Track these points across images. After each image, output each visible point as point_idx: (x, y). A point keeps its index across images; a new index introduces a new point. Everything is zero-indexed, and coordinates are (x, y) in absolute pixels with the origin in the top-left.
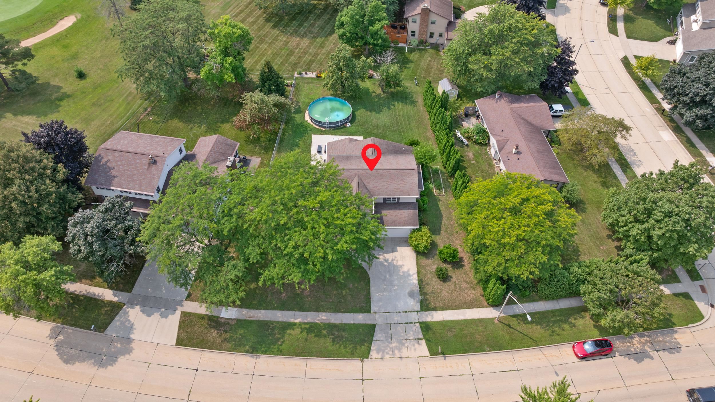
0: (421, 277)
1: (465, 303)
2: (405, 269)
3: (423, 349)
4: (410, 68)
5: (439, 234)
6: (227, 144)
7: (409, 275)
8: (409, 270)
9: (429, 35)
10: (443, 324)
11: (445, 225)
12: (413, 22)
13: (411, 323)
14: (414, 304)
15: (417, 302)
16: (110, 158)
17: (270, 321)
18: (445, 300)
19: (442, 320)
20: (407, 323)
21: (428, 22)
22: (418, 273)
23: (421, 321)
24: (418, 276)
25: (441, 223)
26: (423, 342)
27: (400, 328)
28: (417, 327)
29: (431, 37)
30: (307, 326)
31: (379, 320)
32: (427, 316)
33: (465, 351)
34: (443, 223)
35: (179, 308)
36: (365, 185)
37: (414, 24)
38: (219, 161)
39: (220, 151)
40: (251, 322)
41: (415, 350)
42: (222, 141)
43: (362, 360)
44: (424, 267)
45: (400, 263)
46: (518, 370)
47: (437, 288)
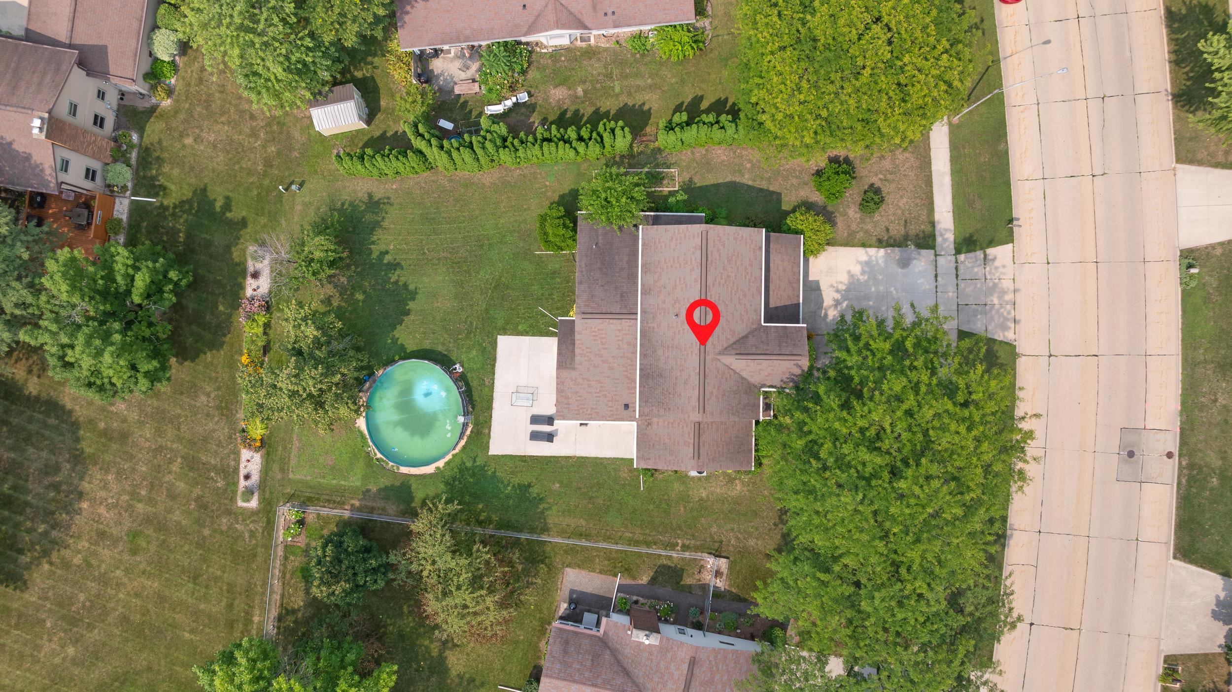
0: (873, 242)
1: (920, 168)
2: (857, 270)
3: (1001, 253)
4: (227, 198)
5: (780, 194)
6: (565, 652)
7: (867, 263)
8: (860, 263)
9: (96, 129)
10: (959, 212)
11: (755, 181)
13: (956, 268)
14: (922, 261)
15: (919, 254)
18: (917, 204)
19: (951, 214)
20: (957, 276)
22: (864, 245)
23: (954, 252)
24: (870, 246)
25: (749, 186)
26: (991, 251)
27: (968, 289)
28: (966, 258)
31: (951, 324)
32: (945, 240)
33: (1008, 184)
34: (750, 183)
36: (738, 341)
38: (619, 662)
39: (589, 663)
41: (1004, 266)
42: (558, 666)
43: (1020, 355)
44: (852, 234)
45: (844, 278)
46: (1038, 104)
47: (894, 214)
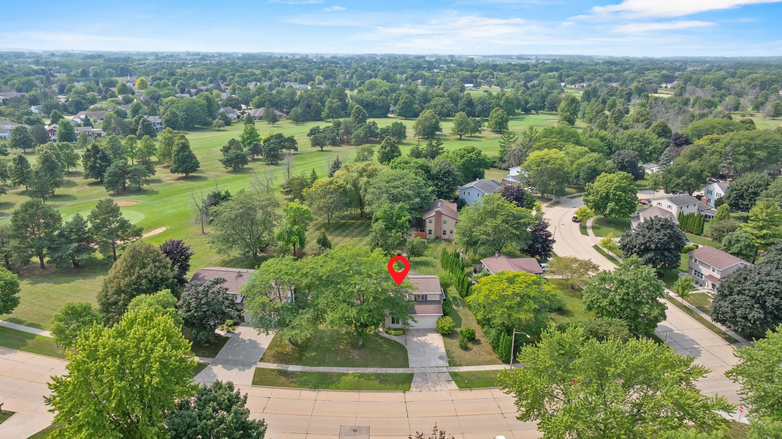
0: (447, 349)
2: (435, 345)
3: (453, 385)
7: (438, 348)
8: (438, 345)
9: (442, 232)
10: (468, 373)
12: (430, 222)
13: (442, 372)
14: (443, 363)
15: (446, 362)
16: (206, 274)
17: (328, 373)
18: (468, 361)
19: (467, 371)
20: (439, 373)
21: (441, 221)
22: (445, 347)
23: (450, 371)
26: (453, 382)
27: (433, 375)
28: (448, 374)
29: (444, 234)
30: (359, 375)
31: (416, 371)
32: (454, 369)
33: (486, 386)
35: (254, 366)
37: (431, 224)
40: (313, 373)
41: (447, 386)
43: (404, 392)
44: (449, 344)
45: (430, 342)
47: (461, 354)
